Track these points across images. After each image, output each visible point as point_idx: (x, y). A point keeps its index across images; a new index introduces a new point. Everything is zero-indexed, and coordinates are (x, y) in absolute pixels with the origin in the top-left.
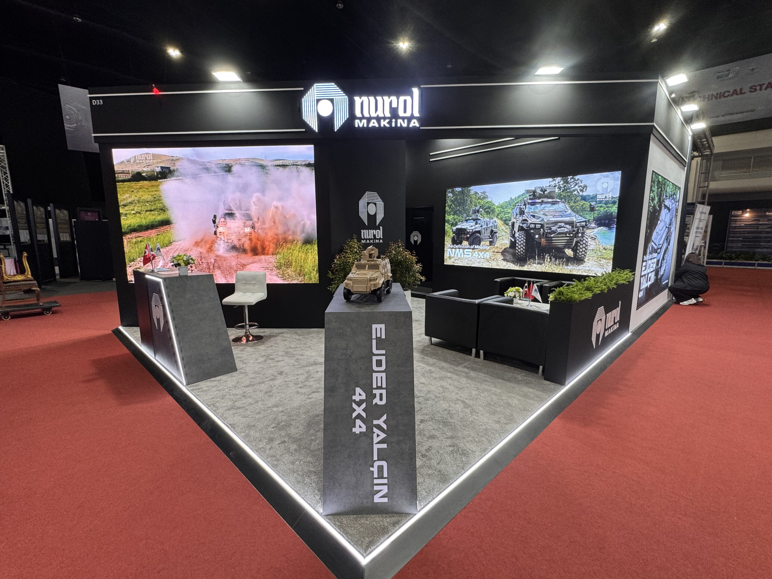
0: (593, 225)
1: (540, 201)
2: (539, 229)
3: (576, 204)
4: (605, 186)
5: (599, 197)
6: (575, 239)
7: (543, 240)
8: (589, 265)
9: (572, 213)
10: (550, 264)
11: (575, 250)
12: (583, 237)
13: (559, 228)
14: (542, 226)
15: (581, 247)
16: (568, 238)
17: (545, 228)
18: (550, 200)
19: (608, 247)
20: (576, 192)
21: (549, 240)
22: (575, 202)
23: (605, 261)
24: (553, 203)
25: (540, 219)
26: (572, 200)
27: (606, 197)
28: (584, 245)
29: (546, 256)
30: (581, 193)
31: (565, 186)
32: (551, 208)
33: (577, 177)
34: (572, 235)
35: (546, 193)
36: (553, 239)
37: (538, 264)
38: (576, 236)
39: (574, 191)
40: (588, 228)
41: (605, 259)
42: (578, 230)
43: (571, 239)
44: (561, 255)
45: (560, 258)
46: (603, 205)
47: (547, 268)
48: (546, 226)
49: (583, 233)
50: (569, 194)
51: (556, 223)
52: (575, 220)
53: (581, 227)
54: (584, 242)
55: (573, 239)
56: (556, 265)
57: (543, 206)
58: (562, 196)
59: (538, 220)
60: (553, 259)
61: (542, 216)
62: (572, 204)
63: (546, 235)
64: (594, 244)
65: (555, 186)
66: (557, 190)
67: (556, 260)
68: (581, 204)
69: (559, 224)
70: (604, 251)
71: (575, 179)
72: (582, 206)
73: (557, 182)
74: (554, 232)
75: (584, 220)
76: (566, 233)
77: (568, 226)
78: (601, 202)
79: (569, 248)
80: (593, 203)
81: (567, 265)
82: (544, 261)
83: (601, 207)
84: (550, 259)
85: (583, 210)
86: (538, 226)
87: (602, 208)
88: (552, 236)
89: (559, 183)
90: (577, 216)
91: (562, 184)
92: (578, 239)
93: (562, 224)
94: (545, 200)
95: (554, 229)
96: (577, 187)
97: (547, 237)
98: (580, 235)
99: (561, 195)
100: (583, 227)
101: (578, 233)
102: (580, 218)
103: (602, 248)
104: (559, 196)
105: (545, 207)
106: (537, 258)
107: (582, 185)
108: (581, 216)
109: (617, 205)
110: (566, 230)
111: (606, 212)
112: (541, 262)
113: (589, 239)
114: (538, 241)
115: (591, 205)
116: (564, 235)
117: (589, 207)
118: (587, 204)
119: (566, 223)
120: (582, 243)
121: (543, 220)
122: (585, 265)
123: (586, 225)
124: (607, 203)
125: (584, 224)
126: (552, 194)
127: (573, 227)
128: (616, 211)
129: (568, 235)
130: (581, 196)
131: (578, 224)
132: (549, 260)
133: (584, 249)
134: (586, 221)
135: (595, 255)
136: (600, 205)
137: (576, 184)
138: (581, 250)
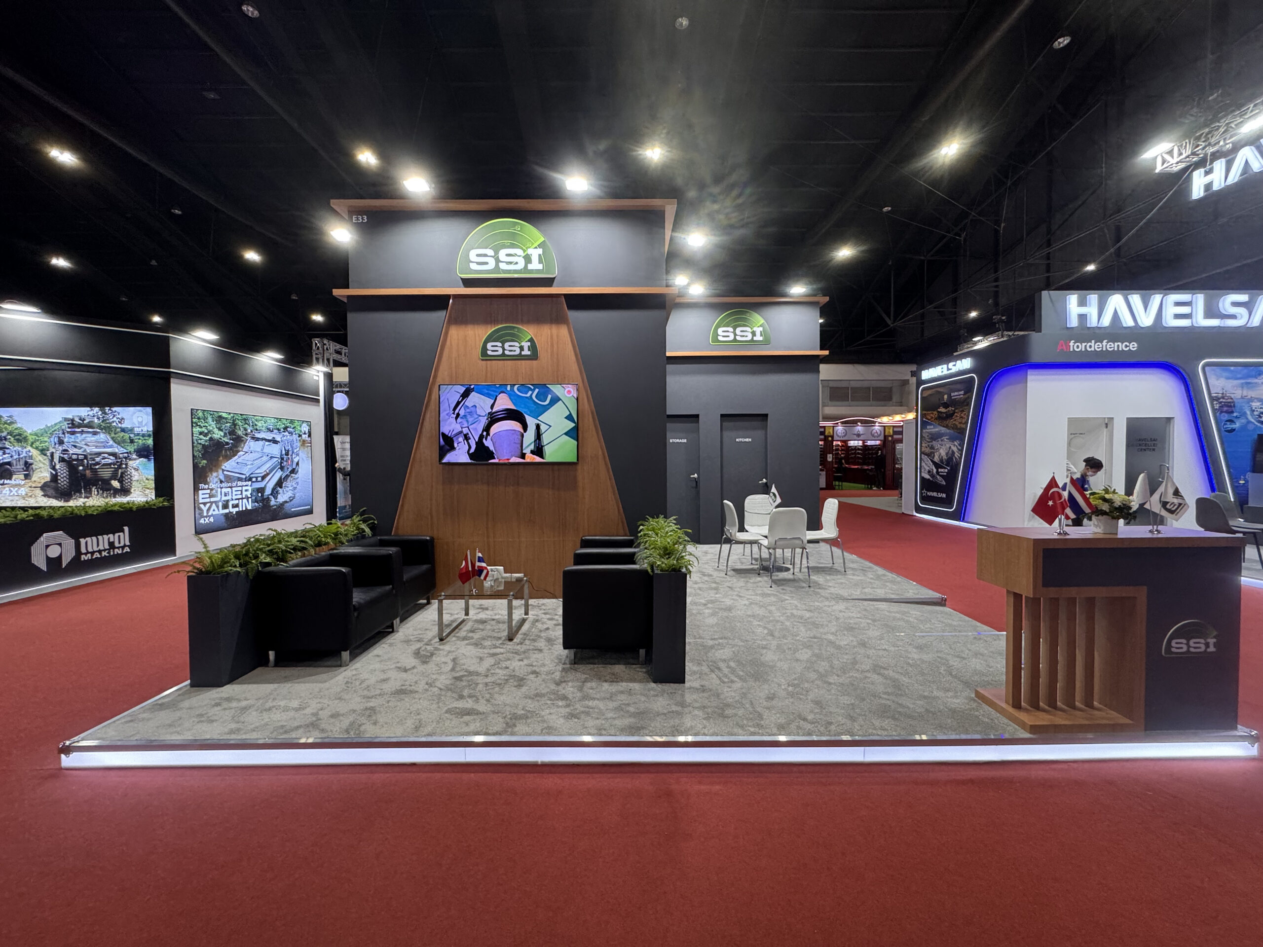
0: (134, 456)
1: (79, 430)
2: (82, 460)
3: (117, 435)
4: (140, 419)
5: (137, 430)
6: (120, 470)
7: (88, 472)
8: (135, 495)
9: (114, 444)
10: (98, 497)
11: (121, 481)
12: (126, 468)
13: (103, 459)
14: (86, 457)
15: (126, 477)
16: (113, 470)
17: (89, 459)
18: (90, 430)
19: (149, 477)
20: (115, 424)
21: (95, 471)
22: (115, 434)
23: (148, 490)
24: (95, 433)
25: (82, 450)
26: (112, 431)
27: (142, 431)
28: (129, 476)
29: (93, 489)
30: (120, 425)
31: (103, 417)
32: (93, 439)
33: (114, 409)
34: (116, 466)
35: (85, 422)
36: (99, 470)
37: (85, 498)
38: (120, 467)
39: (113, 422)
40: (130, 459)
42: (122, 461)
43: (116, 470)
44: (108, 487)
45: (107, 490)
46: (141, 438)
47: (95, 502)
48: (89, 457)
49: (126, 464)
50: (108, 425)
51: (99, 454)
52: (117, 451)
53: (124, 458)
54: (129, 473)
55: (118, 471)
56: (104, 497)
57: (84, 435)
58: (102, 427)
59: (80, 451)
60: (101, 492)
61: (85, 446)
62: (113, 435)
63: (90, 467)
64: (138, 474)
65: (94, 416)
66: (96, 421)
67: (103, 492)
68: (122, 435)
69: (103, 455)
70: (147, 481)
71: (111, 410)
72: (123, 437)
73: (95, 412)
74: (98, 463)
75: (125, 451)
76: (110, 464)
77: (111, 457)
78: (138, 435)
79: (115, 479)
80: (132, 435)
81: (115, 497)
82: (91, 494)
83: (139, 439)
84: (98, 491)
85: (124, 441)
86: (81, 457)
87: (140, 441)
88: (97, 467)
89: (97, 413)
90: (119, 447)
91: (101, 415)
92: (123, 470)
93: (106, 455)
94: (85, 429)
95: (98, 459)
96: (115, 419)
97: (91, 469)
98: (124, 466)
99: (101, 425)
100: (126, 458)
101: (121, 464)
102: (122, 449)
103: (144, 479)
104: (99, 427)
105: (86, 437)
106: (83, 492)
107: (119, 417)
108: (122, 447)
109: (152, 439)
110: (110, 461)
111: (144, 444)
112: (88, 495)
113: (133, 470)
114: (82, 472)
115: (130, 437)
116: (109, 467)
117: (128, 439)
118: (127, 436)
119: (110, 454)
120: (126, 474)
121: (85, 451)
122: (131, 496)
123: (128, 456)
124: (143, 436)
125: (126, 455)
126: (91, 424)
127: (116, 458)
128: (152, 443)
129: (112, 466)
130: (121, 428)
131: (121, 455)
132: (96, 493)
133: (129, 480)
134: (127, 453)
135: (140, 485)
136: (138, 437)
137: (114, 416)
138: (127, 481)
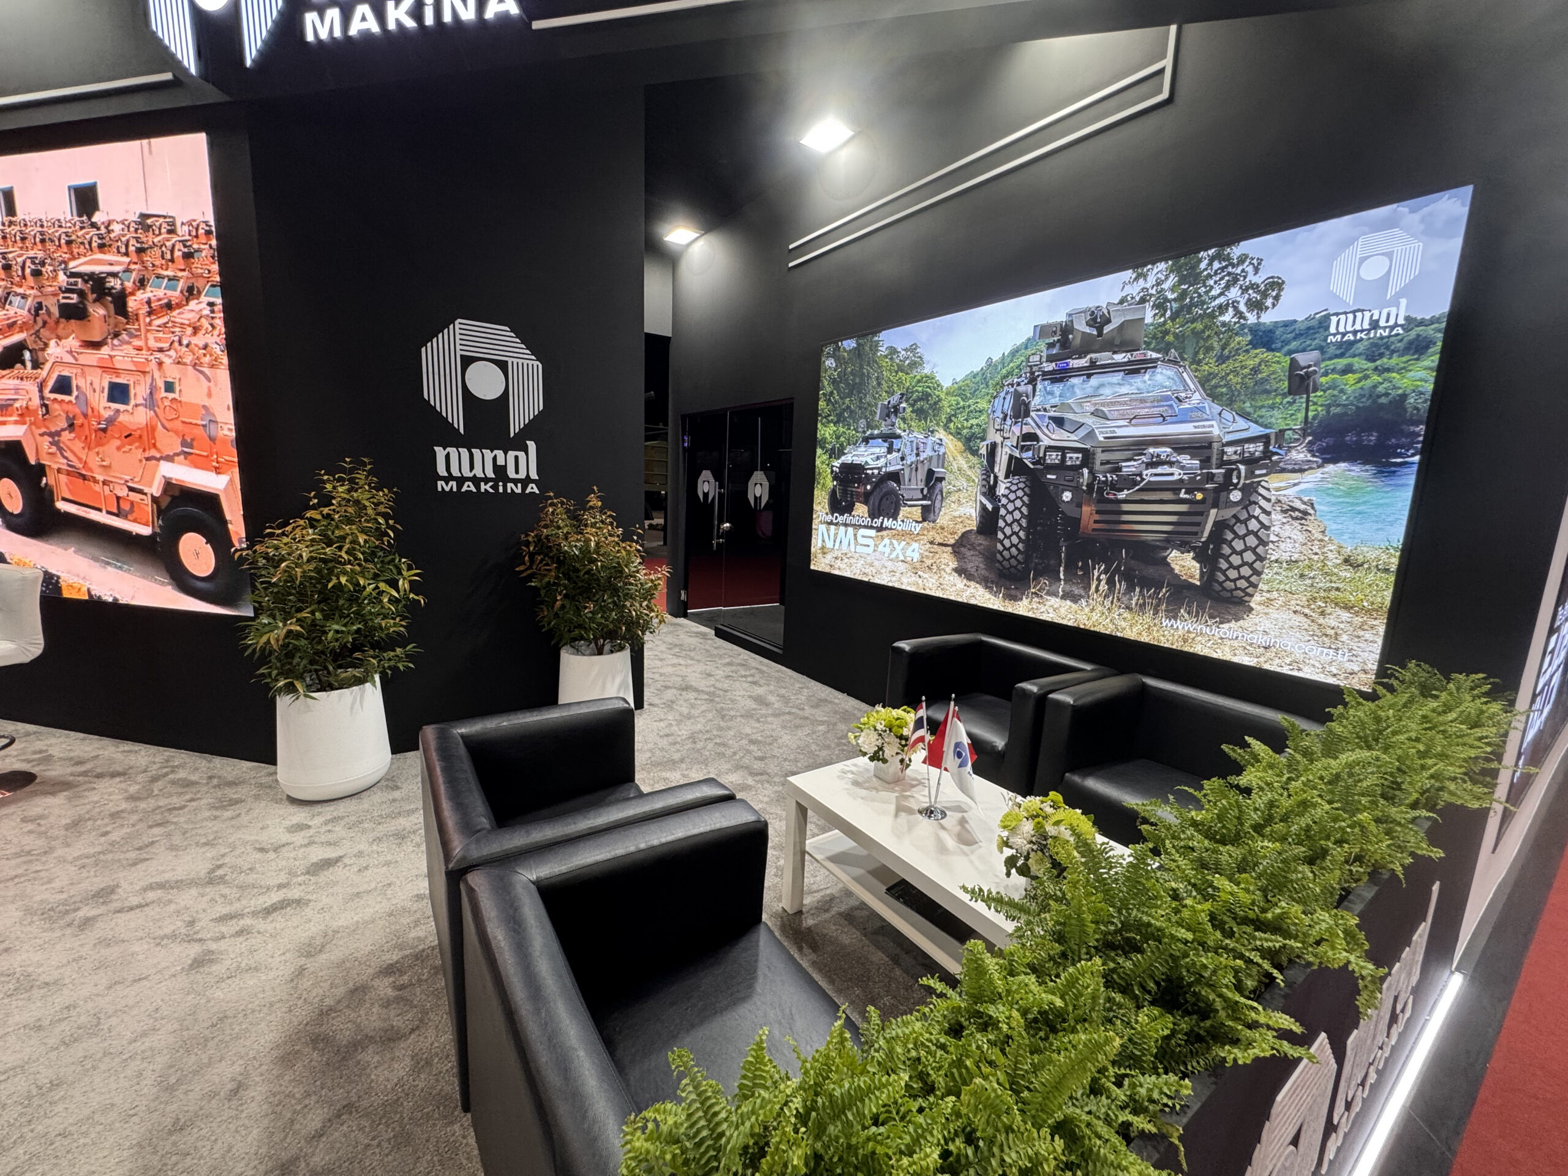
0: (1300, 455)
1: (1083, 362)
2: (1076, 469)
3: (1230, 365)
5: (1341, 326)
6: (1213, 512)
7: (1088, 513)
8: (1266, 624)
9: (1208, 404)
10: (1107, 603)
11: (1208, 556)
12: (1247, 503)
13: (1151, 465)
14: (1087, 457)
15: (1238, 545)
16: (1183, 508)
17: (1097, 466)
18: (1119, 358)
20: (1228, 317)
21: (1110, 510)
22: (1222, 359)
23: (1345, 615)
24: (1134, 369)
25: (1082, 432)
26: (1211, 348)
27: (1375, 325)
28: (1252, 541)
29: (1096, 573)
30: (1252, 318)
31: (1183, 295)
32: (1124, 390)
33: (1236, 251)
34: (1199, 496)
35: (1107, 329)
36: (1126, 507)
37: (1064, 597)
38: (1217, 499)
39: (1222, 309)
40: (1276, 469)
41: (1347, 607)
42: (1228, 475)
43: (1198, 512)
44: (1151, 571)
45: (1146, 583)
46: (1359, 363)
47: (1095, 616)
48: (1100, 457)
49: (1249, 490)
50: (1199, 326)
51: (1139, 446)
52: (1216, 431)
53: (1244, 461)
54: (1253, 525)
55: (1204, 514)
56: (1128, 608)
57: (1094, 381)
58: (1170, 338)
59: (1073, 437)
60: (1121, 586)
61: (1090, 421)
62: (1209, 365)
63: (1098, 493)
64: (1301, 538)
65: (1143, 300)
66: (1149, 316)
67: (1130, 589)
68: (1251, 363)
69: (1151, 450)
70: (1347, 573)
71: (1228, 258)
72: (1255, 370)
73: (1151, 280)
74: (1130, 482)
75: (1256, 430)
76: (1174, 487)
77: (1185, 459)
78: (1345, 348)
79: (1184, 547)
80: (1303, 359)
81: (1173, 615)
82: (1088, 587)
83: (1348, 370)
84: (1111, 582)
85: (1259, 387)
86: (1074, 458)
87: (1351, 378)
88: (1122, 495)
89: (1159, 283)
90: (1227, 415)
91: (1172, 289)
92: (1227, 513)
93: (1164, 451)
94: (1104, 357)
95: (1129, 468)
96: (1234, 293)
97: (1102, 500)
98: (1236, 496)
99: (1166, 333)
100: (1251, 462)
101: (1227, 485)
102: (1241, 423)
103: (1334, 559)
104: (1160, 339)
105: (1102, 385)
106: (1062, 577)
107: (1258, 279)
108: (1245, 415)
109: (1432, 360)
110: (1177, 474)
111: (1372, 394)
112: (1077, 591)
113: (1277, 517)
114: (1071, 512)
115: (1294, 364)
116: (1168, 496)
117: (1284, 376)
118: (1277, 364)
119: (1181, 446)
120: (1241, 530)
121: (1091, 434)
122: (1247, 622)
123: (1267, 454)
124: (1377, 350)
125: (1257, 449)
126: (1129, 334)
127: (1206, 462)
128: (1430, 387)
129: (1183, 495)
130: (1254, 330)
131: (1230, 450)
132: (1104, 587)
133: (1249, 557)
134: (1265, 439)
135: (1301, 585)
136: (1342, 362)
137: (1235, 280)
138: (1236, 560)
